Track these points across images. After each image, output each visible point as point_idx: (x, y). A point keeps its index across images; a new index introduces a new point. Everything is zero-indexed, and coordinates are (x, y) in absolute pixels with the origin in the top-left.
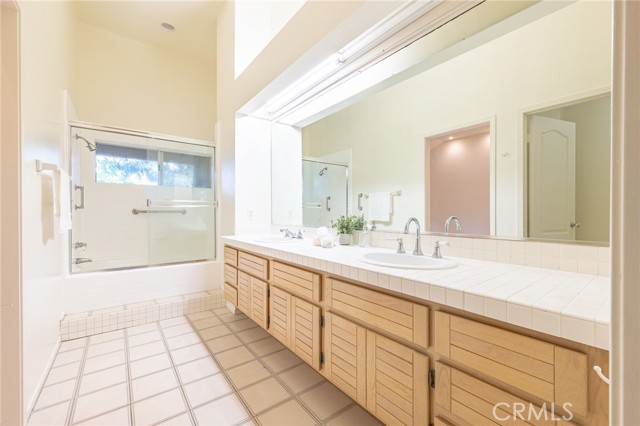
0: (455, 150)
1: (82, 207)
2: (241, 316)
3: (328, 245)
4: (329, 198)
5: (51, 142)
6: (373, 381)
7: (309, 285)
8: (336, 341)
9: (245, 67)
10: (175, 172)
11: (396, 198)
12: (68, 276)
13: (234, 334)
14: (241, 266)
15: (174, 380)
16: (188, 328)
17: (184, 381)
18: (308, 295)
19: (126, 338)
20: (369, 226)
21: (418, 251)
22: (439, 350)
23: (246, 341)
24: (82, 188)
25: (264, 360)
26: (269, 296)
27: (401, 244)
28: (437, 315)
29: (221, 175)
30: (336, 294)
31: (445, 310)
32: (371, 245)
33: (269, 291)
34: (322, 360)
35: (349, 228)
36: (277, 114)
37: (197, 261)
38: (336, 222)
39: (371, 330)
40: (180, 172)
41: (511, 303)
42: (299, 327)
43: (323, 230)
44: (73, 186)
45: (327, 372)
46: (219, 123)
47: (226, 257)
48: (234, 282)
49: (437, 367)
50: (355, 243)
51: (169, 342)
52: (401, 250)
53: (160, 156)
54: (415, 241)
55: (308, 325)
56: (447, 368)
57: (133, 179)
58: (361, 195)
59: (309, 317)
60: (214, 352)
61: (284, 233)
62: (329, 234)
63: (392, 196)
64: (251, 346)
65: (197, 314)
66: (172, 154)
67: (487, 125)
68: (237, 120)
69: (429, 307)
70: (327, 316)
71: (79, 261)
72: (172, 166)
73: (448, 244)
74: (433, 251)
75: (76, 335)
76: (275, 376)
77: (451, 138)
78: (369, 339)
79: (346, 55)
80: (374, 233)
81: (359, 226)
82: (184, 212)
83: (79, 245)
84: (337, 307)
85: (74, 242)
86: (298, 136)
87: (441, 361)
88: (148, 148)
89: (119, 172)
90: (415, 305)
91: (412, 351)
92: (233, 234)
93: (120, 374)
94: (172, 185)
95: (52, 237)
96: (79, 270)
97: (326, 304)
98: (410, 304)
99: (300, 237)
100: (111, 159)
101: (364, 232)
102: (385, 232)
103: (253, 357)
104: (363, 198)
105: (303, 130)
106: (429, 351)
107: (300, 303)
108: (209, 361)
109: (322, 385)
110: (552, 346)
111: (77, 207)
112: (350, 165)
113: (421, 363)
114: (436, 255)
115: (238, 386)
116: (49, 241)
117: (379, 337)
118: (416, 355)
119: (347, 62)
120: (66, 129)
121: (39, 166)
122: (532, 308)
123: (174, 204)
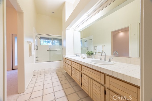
0: (121, 34)
1: (38, 50)
2: (67, 73)
3: (84, 58)
4: (88, 47)
5: (31, 37)
6: (92, 91)
7: (79, 67)
8: (84, 80)
9: (68, 18)
10: (56, 42)
11: (104, 47)
12: (35, 63)
13: (65, 77)
14: (66, 62)
15: (52, 85)
16: (56, 75)
17: (54, 86)
18: (78, 69)
19: (44, 76)
20: (95, 54)
21: (105, 60)
22: (107, 85)
23: (67, 79)
24: (37, 46)
25: (70, 83)
26: (71, 69)
27: (101, 58)
28: (106, 76)
29: (63, 43)
30: (84, 70)
31: (108, 75)
32: (95, 58)
33: (71, 68)
34: (81, 85)
35: (90, 54)
36: (75, 29)
37: (59, 61)
38: (87, 53)
39: (92, 79)
40: (57, 42)
41: (124, 75)
42: (77, 77)
43: (83, 54)
44: (36, 45)
45: (82, 87)
46: (63, 32)
47: (64, 60)
48: (65, 66)
49: (107, 90)
50: (91, 58)
51: (52, 77)
52: (101, 59)
53: (52, 39)
54: (104, 57)
55: (78, 76)
56: (109, 90)
57: (48, 44)
58: (95, 46)
59: (79, 74)
60: (61, 80)
61: (76, 55)
62: (85, 55)
63: (103, 46)
64: (68, 80)
65: (58, 72)
66: (54, 38)
67: (128, 28)
68: (66, 31)
69: (104, 74)
70: (82, 74)
71: (37, 60)
72: (56, 41)
73: (112, 58)
74: (109, 60)
75: (36, 74)
76: (72, 87)
77: (120, 31)
78: (91, 81)
79: (89, 14)
80: (95, 55)
81: (92, 54)
82: (57, 50)
83: (37, 57)
84: (85, 73)
85: (36, 56)
86: (80, 33)
87: (107, 88)
88: (49, 38)
89: (46, 43)
90: (101, 74)
91: (100, 85)
92: (65, 55)
93: (42, 83)
94: (55, 45)
95: (31, 55)
96: (37, 62)
97: (82, 71)
98: (100, 73)
99: (79, 56)
100: (45, 40)
101: (93, 55)
102: (98, 55)
103: (68, 82)
104: (96, 47)
105: (81, 32)
106: (105, 85)
107: (77, 71)
108: (59, 82)
109: (82, 90)
110: (137, 88)
111: (37, 50)
112: (93, 39)
113: (103, 88)
114: (110, 61)
115: (64, 88)
116: (31, 56)
117: (93, 80)
118: (102, 86)
119: (89, 15)
120: (34, 35)
121: (28, 42)
122: (130, 77)
123: (55, 49)
